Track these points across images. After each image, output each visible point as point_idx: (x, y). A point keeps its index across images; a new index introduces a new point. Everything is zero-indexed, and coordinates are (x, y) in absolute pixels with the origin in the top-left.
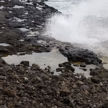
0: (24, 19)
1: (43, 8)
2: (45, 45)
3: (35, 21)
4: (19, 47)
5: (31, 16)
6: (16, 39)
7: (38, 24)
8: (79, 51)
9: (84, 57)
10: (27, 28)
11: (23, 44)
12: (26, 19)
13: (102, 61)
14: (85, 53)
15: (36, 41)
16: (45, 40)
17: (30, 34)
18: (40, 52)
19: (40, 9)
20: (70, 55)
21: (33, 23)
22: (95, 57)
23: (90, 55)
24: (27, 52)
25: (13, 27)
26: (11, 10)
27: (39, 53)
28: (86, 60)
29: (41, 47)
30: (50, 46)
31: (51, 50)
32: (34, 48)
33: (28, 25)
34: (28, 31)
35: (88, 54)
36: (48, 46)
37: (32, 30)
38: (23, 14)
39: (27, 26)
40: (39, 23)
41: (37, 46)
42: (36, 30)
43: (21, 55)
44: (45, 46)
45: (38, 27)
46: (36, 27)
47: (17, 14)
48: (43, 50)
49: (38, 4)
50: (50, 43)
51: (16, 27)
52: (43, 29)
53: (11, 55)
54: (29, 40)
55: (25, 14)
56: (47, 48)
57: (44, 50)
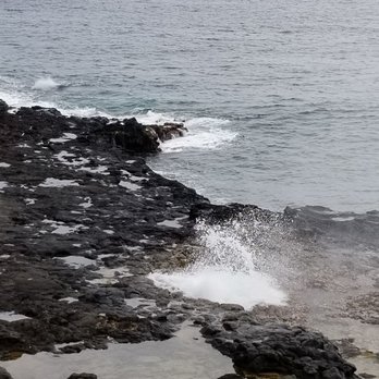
0: (78, 223)
1: (144, 183)
2: (154, 315)
3: (117, 229)
4: (61, 324)
5: (100, 213)
6: (50, 297)
7: (127, 242)
8: (273, 334)
9: (293, 354)
10: (87, 256)
11: (73, 314)
12: (85, 223)
13: (354, 369)
14: (294, 340)
15: (119, 299)
16: (151, 298)
17: (100, 276)
18: (135, 339)
19: (133, 188)
20: (242, 348)
21: (111, 238)
22: (330, 355)
23: (311, 349)
24: (90, 343)
25: (39, 253)
26: (32, 196)
27: (132, 342)
28: (300, 367)
29: (138, 320)
30: (168, 317)
31: (173, 331)
32: (114, 325)
33: (93, 247)
34: (90, 267)
35: (306, 345)
36: (163, 319)
37: (107, 263)
38: (76, 208)
39: (88, 249)
40: (128, 237)
41: (125, 319)
42: (121, 263)
43: (67, 351)
44: (151, 319)
45: (129, 253)
46: (121, 251)
47: (54, 206)
48: (144, 332)
49: (125, 172)
50: (169, 306)
51: (49, 254)
52: (146, 257)
53: (32, 352)
54: (95, 300)
55: (82, 207)
56: (158, 324)
57: (149, 334)
